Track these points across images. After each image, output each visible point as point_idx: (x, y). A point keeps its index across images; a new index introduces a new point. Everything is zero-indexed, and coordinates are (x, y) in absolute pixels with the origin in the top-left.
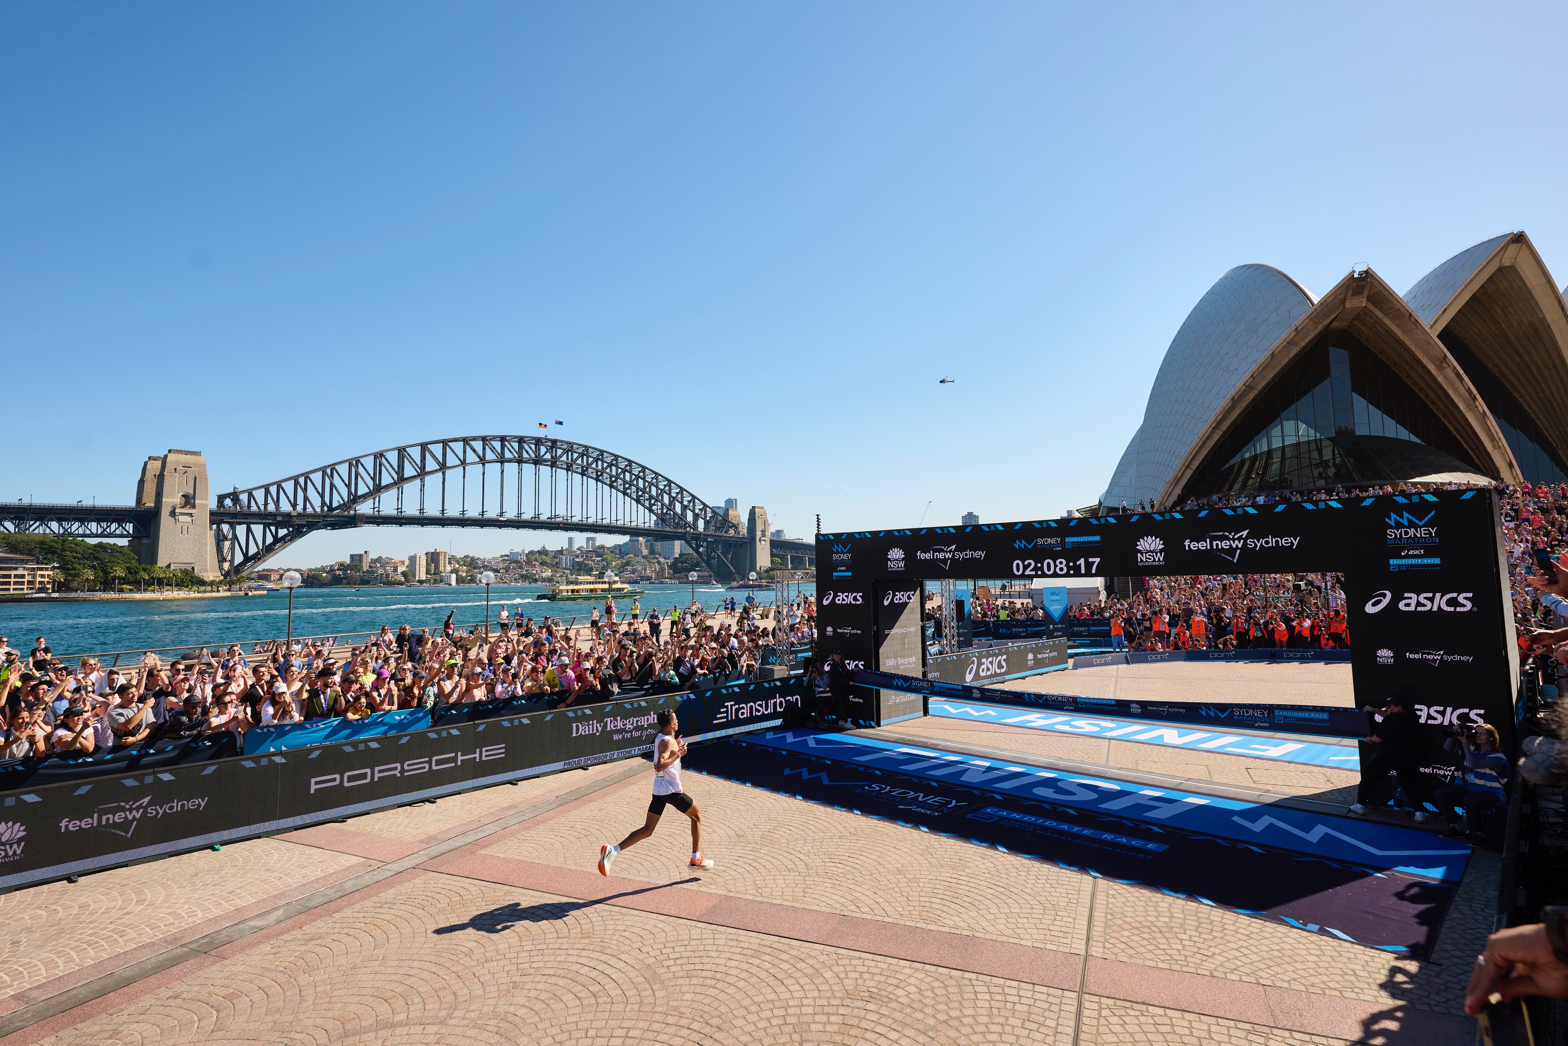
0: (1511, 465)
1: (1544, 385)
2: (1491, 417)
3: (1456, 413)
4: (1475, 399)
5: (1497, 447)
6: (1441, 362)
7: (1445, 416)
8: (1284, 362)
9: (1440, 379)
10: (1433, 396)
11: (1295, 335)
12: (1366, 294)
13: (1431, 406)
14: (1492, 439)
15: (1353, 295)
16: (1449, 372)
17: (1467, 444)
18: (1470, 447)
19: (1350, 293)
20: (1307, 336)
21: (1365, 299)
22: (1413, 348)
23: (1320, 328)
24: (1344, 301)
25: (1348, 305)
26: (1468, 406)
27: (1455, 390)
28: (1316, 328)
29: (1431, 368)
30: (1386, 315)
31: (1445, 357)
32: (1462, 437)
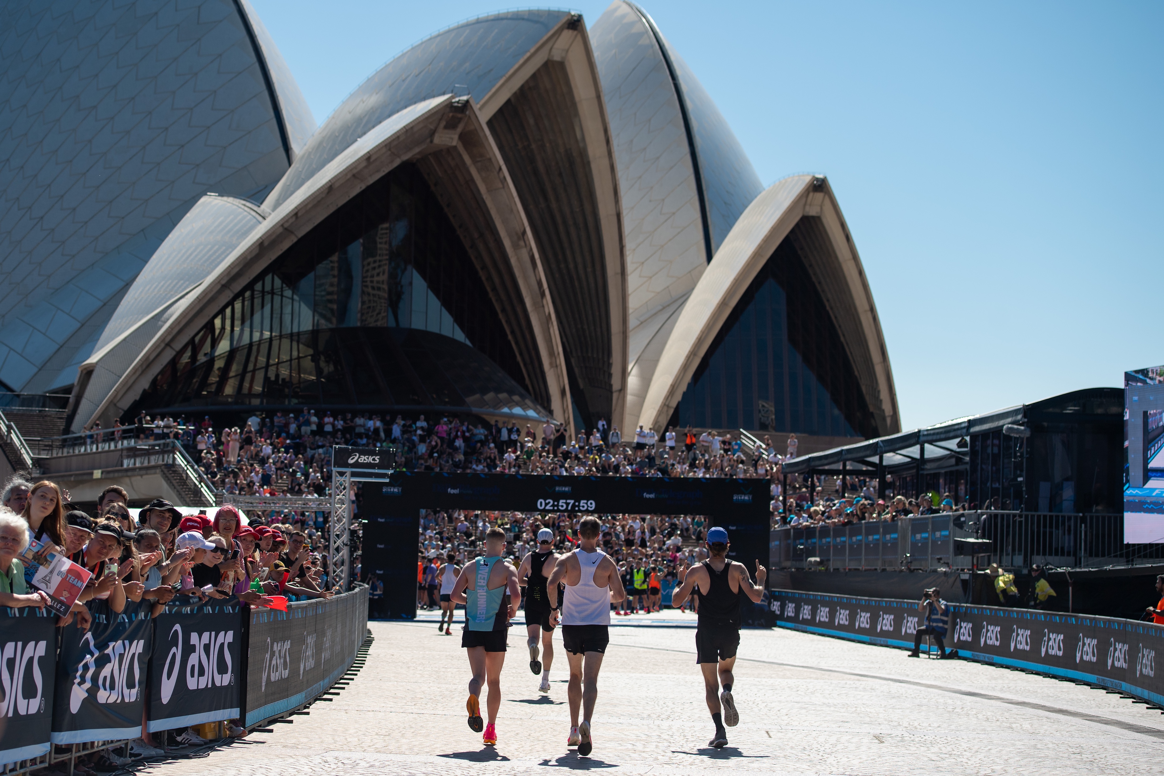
0: (563, 393)
1: (568, 253)
2: (555, 323)
3: (519, 310)
4: (543, 295)
5: (554, 365)
6: (519, 239)
7: (504, 310)
8: (342, 201)
9: (513, 261)
10: (497, 280)
11: (366, 167)
12: (459, 129)
13: (491, 295)
14: (552, 354)
15: (446, 127)
16: (524, 254)
17: (521, 354)
18: (523, 360)
19: (443, 124)
20: (378, 171)
21: (456, 137)
22: (493, 213)
23: (397, 162)
24: (432, 133)
25: (437, 140)
26: (534, 303)
27: (526, 278)
28: (392, 162)
29: (507, 243)
30: (475, 162)
31: (524, 232)
32: (517, 343)
